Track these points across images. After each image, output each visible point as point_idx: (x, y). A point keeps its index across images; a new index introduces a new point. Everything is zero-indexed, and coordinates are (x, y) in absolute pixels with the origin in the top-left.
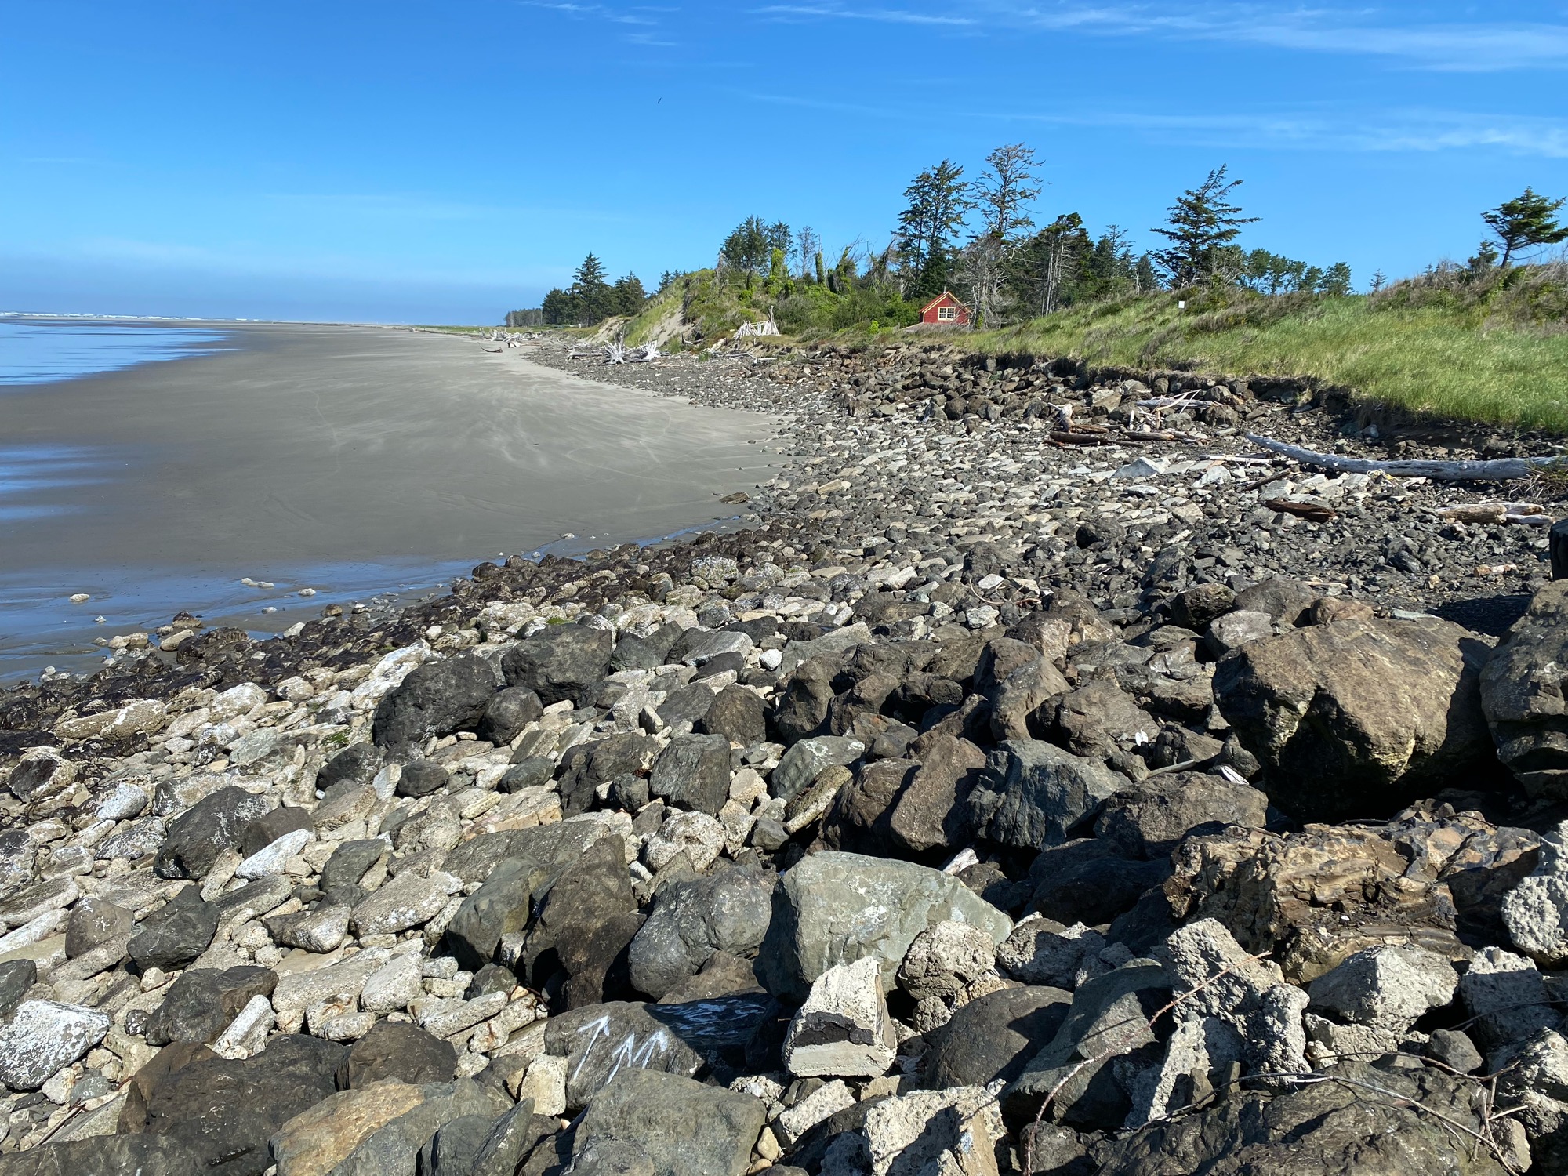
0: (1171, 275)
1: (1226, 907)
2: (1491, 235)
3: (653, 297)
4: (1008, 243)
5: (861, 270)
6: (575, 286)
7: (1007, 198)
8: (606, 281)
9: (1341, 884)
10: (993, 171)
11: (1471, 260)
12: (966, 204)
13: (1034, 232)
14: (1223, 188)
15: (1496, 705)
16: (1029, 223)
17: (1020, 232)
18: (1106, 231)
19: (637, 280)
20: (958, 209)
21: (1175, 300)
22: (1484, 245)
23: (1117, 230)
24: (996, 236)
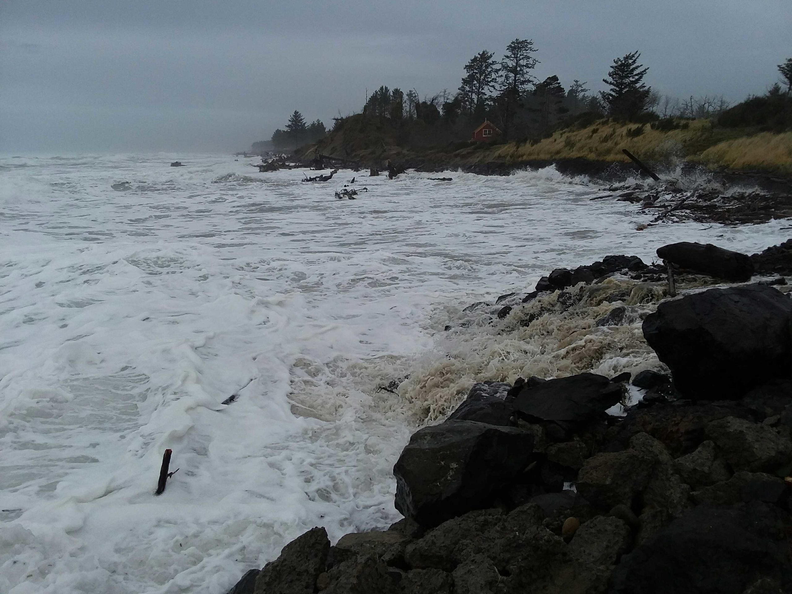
6: (289, 126)
7: (518, 69)
8: (305, 123)
13: (534, 86)
16: (529, 81)
17: (526, 86)
18: (572, 84)
20: (494, 76)
23: (579, 83)
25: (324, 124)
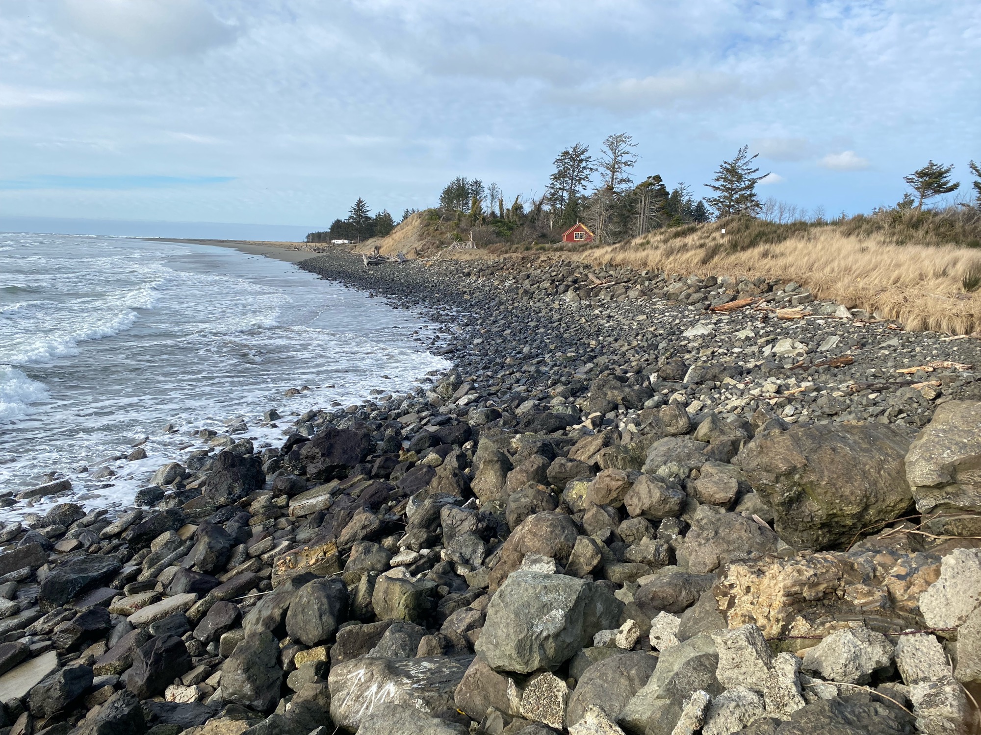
0: (717, 213)
1: (752, 603)
2: (910, 190)
3: (398, 224)
4: (617, 193)
5: (527, 209)
6: (351, 217)
7: (616, 166)
8: (369, 214)
9: (822, 587)
10: (607, 149)
11: (899, 205)
12: (591, 169)
13: (633, 186)
14: (746, 160)
15: (915, 477)
16: (629, 181)
17: (624, 186)
18: (677, 186)
19: (389, 215)
20: (587, 172)
21: (718, 229)
22: (906, 196)
23: (684, 186)
24: (610, 189)
25: (392, 216)
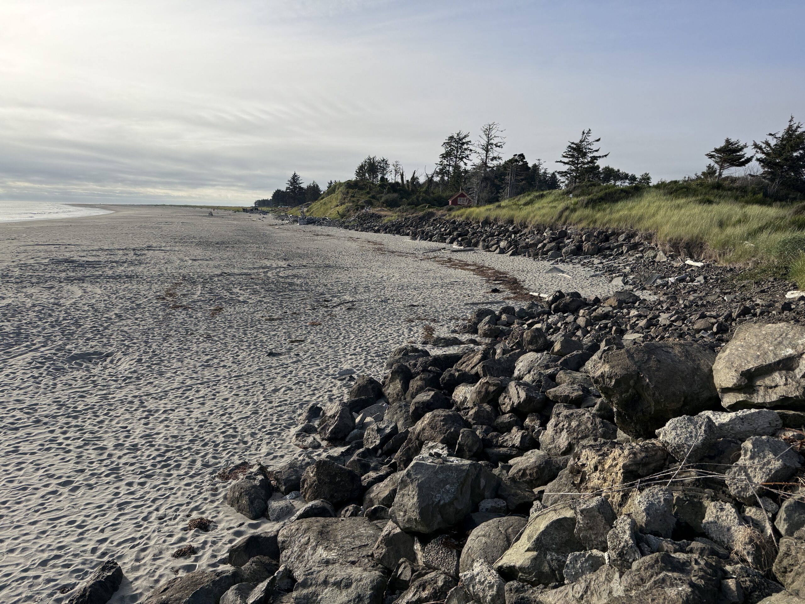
1: (599, 479)
2: (711, 162)
3: (324, 193)
4: (490, 167)
5: (422, 180)
6: (288, 188)
7: (489, 147)
8: (302, 186)
12: (471, 150)
13: (502, 162)
14: (589, 142)
15: (720, 381)
16: (499, 158)
17: (495, 163)
18: (535, 161)
19: (317, 186)
20: (467, 152)
21: (567, 194)
22: (709, 167)
23: (540, 161)
24: (485, 164)
25: (320, 186)
